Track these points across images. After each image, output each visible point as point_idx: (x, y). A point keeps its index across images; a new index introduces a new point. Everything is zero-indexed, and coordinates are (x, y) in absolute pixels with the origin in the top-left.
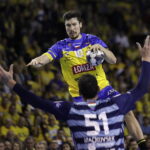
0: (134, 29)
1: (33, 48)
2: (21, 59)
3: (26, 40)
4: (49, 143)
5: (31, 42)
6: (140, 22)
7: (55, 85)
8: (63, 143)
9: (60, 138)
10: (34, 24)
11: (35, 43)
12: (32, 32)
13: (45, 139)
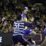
0: (29, 5)
1: (6, 9)
2: (3, 11)
3: (5, 7)
4: (9, 30)
5: (6, 7)
6: (31, 4)
7: (11, 17)
8: (12, 30)
9: (12, 29)
10: (7, 3)
11: (7, 8)
12: (6, 5)
13: (8, 29)
